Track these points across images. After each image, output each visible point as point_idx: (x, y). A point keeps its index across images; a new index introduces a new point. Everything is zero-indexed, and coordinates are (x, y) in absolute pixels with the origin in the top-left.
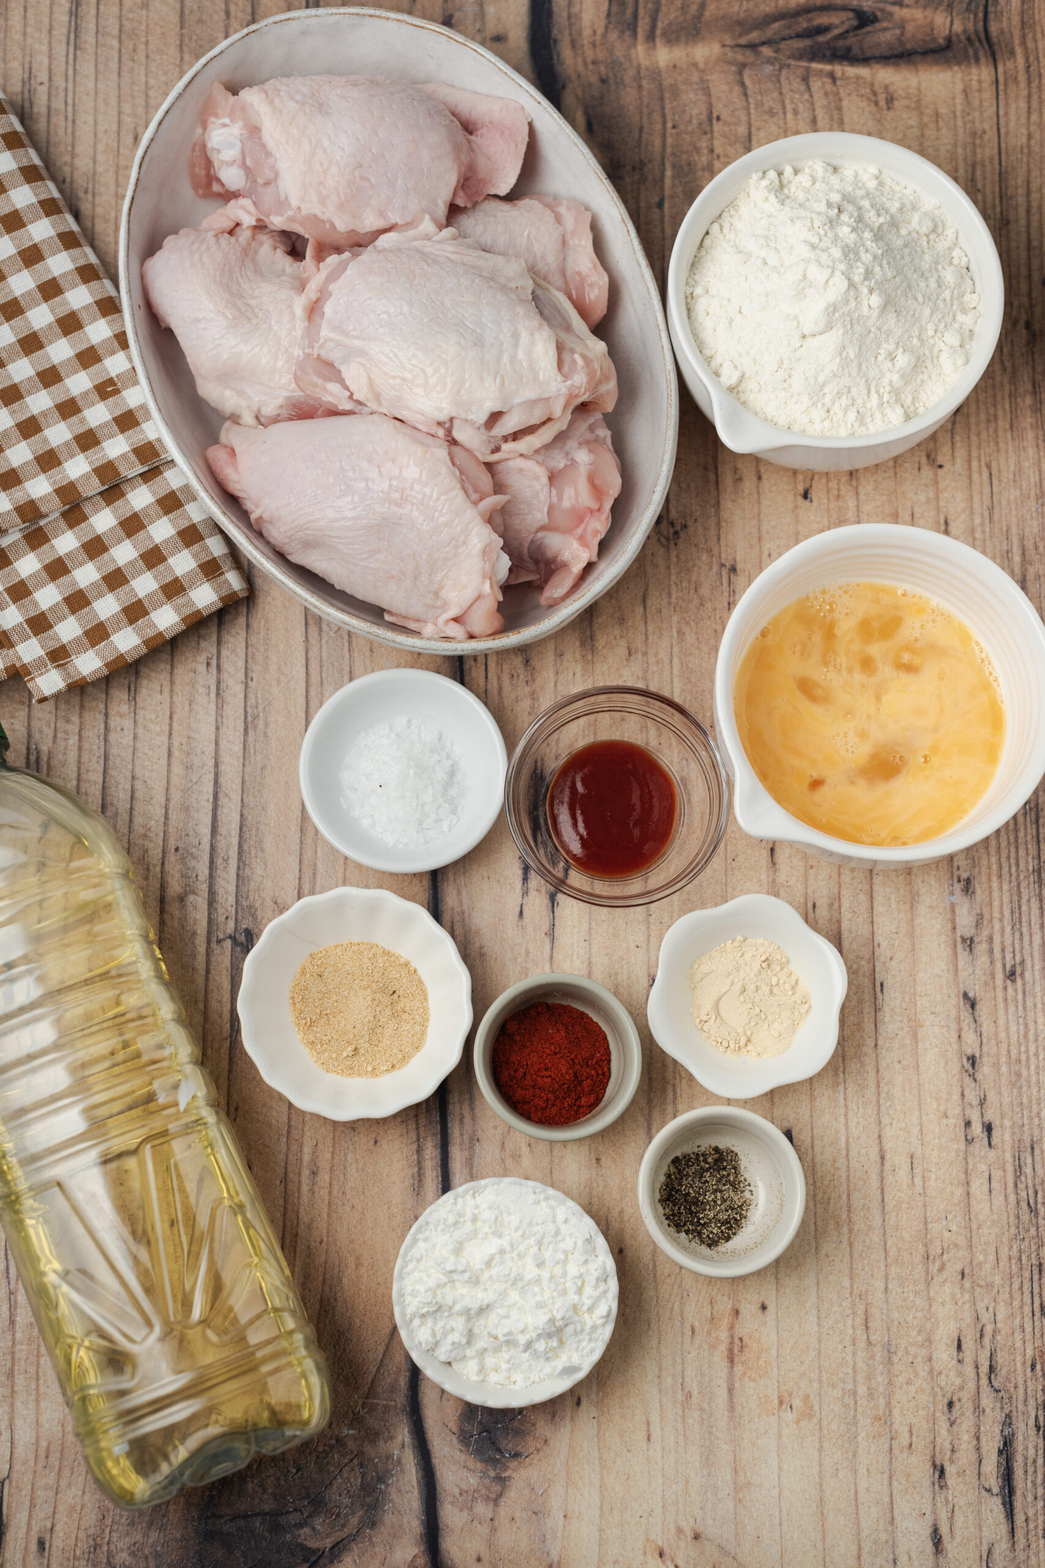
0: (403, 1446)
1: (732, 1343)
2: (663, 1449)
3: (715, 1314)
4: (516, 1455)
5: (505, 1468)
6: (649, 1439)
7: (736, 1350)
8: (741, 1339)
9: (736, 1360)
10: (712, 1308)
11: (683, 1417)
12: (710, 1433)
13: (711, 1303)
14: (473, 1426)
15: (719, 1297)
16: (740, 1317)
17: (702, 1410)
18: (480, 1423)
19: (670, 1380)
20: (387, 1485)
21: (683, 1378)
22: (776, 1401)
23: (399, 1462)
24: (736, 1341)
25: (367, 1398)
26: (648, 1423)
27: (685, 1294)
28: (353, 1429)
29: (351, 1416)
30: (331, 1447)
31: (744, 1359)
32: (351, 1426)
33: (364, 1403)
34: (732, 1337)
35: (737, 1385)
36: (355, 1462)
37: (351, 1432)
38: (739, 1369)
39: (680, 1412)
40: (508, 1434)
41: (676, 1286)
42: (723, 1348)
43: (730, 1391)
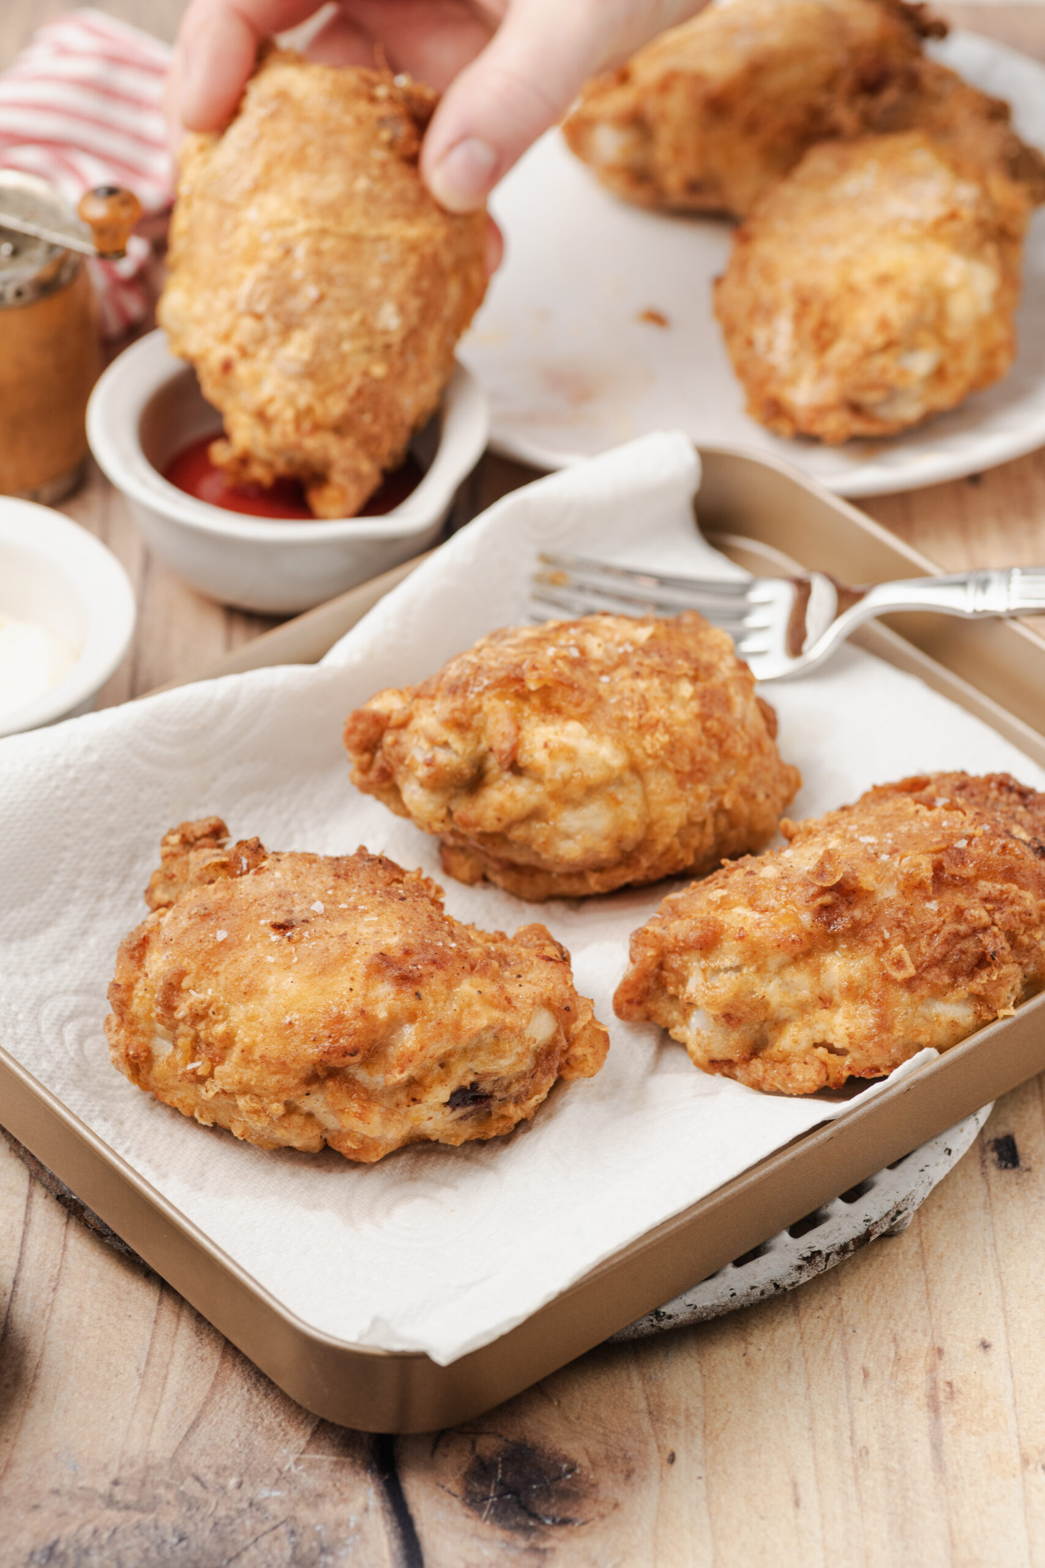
0: (366, 1510)
1: (934, 1387)
2: (823, 1516)
3: (903, 1354)
4: (565, 1522)
5: (545, 1536)
6: (797, 1503)
7: (942, 1397)
8: (950, 1384)
9: (943, 1408)
10: (897, 1346)
11: (856, 1479)
12: (904, 1498)
13: (895, 1340)
14: (489, 1487)
15: (908, 1333)
16: (946, 1357)
17: (887, 1469)
18: (502, 1483)
19: (829, 1433)
20: (337, 1558)
21: (852, 1431)
22: (1017, 1460)
23: (359, 1529)
24: (942, 1385)
25: (302, 1453)
26: (795, 1485)
27: (850, 1330)
28: (279, 1489)
29: (276, 1474)
30: (240, 1512)
31: (956, 1407)
32: (276, 1484)
33: (299, 1459)
34: (934, 1382)
35: (947, 1439)
36: (282, 1529)
37: (275, 1494)
38: (948, 1421)
39: (851, 1472)
40: (550, 1496)
41: (831, 1321)
42: (919, 1394)
43: (937, 1447)
